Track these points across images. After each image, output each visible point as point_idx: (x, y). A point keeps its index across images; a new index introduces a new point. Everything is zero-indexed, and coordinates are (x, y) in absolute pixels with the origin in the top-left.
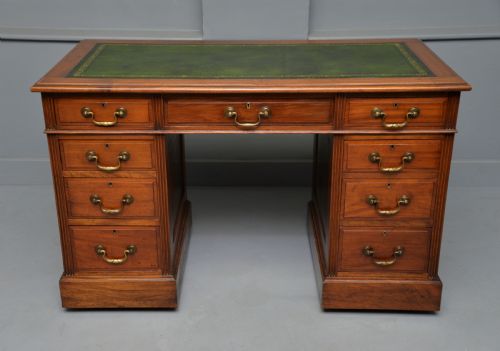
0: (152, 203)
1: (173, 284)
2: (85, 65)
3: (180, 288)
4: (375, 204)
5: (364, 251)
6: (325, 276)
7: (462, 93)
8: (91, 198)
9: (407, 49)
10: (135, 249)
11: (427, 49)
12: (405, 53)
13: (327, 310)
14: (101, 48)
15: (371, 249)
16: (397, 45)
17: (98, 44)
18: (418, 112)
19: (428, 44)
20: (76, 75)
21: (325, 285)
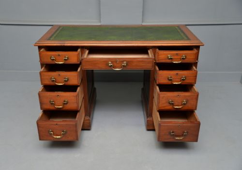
0: (76, 104)
1: (89, 120)
2: (55, 35)
3: (92, 122)
4: (172, 104)
5: (170, 133)
6: (148, 117)
7: (201, 47)
8: (50, 102)
9: (180, 29)
10: (66, 132)
11: (188, 29)
12: (179, 31)
13: (148, 130)
14: (61, 28)
15: (173, 133)
16: (176, 27)
17: (60, 26)
18: (186, 57)
19: (188, 27)
20: (51, 39)
21: (147, 121)
